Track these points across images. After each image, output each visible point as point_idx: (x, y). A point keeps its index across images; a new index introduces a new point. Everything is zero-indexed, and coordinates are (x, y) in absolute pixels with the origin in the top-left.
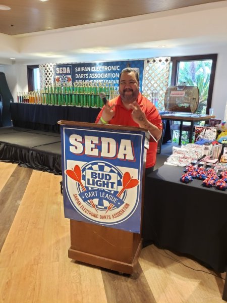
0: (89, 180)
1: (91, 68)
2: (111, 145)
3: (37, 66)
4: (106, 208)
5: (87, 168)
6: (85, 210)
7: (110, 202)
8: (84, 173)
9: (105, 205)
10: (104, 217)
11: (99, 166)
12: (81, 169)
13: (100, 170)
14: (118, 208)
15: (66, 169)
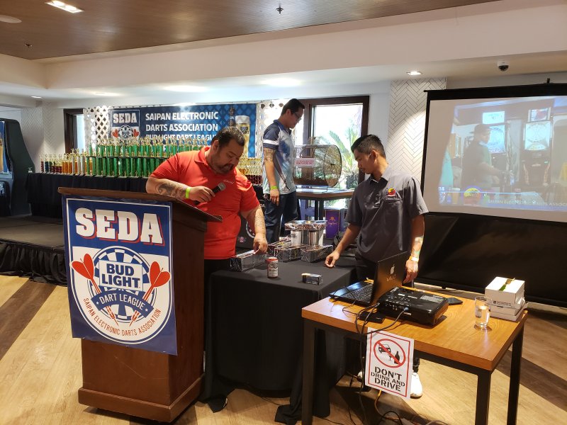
0: (104, 276)
1: (172, 115)
2: (130, 222)
3: (80, 111)
4: (129, 318)
5: (100, 257)
6: (101, 322)
7: (135, 308)
8: (97, 266)
9: (128, 314)
10: (127, 333)
11: (117, 254)
12: (93, 260)
13: (118, 261)
14: (145, 317)
15: (72, 260)
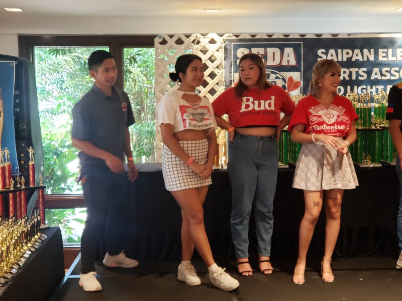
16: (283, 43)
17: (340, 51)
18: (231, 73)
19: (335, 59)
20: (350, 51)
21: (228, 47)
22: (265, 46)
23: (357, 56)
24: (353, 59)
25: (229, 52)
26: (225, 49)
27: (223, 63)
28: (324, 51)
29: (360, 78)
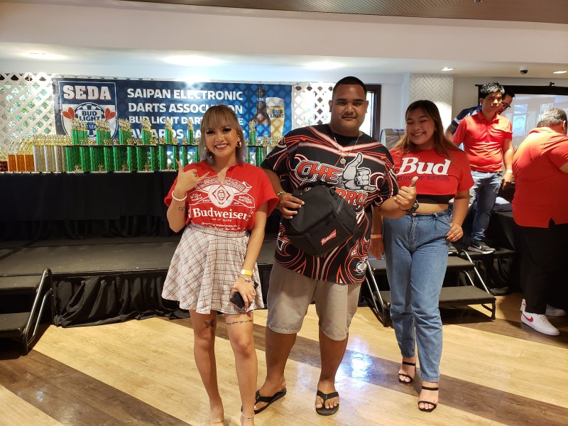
16: (99, 83)
17: (144, 90)
18: (59, 104)
19: (142, 97)
20: (152, 91)
21: (56, 84)
22: (86, 85)
23: (158, 94)
24: (155, 97)
25: (56, 88)
26: (54, 85)
27: (53, 96)
28: (132, 90)
29: (161, 111)
